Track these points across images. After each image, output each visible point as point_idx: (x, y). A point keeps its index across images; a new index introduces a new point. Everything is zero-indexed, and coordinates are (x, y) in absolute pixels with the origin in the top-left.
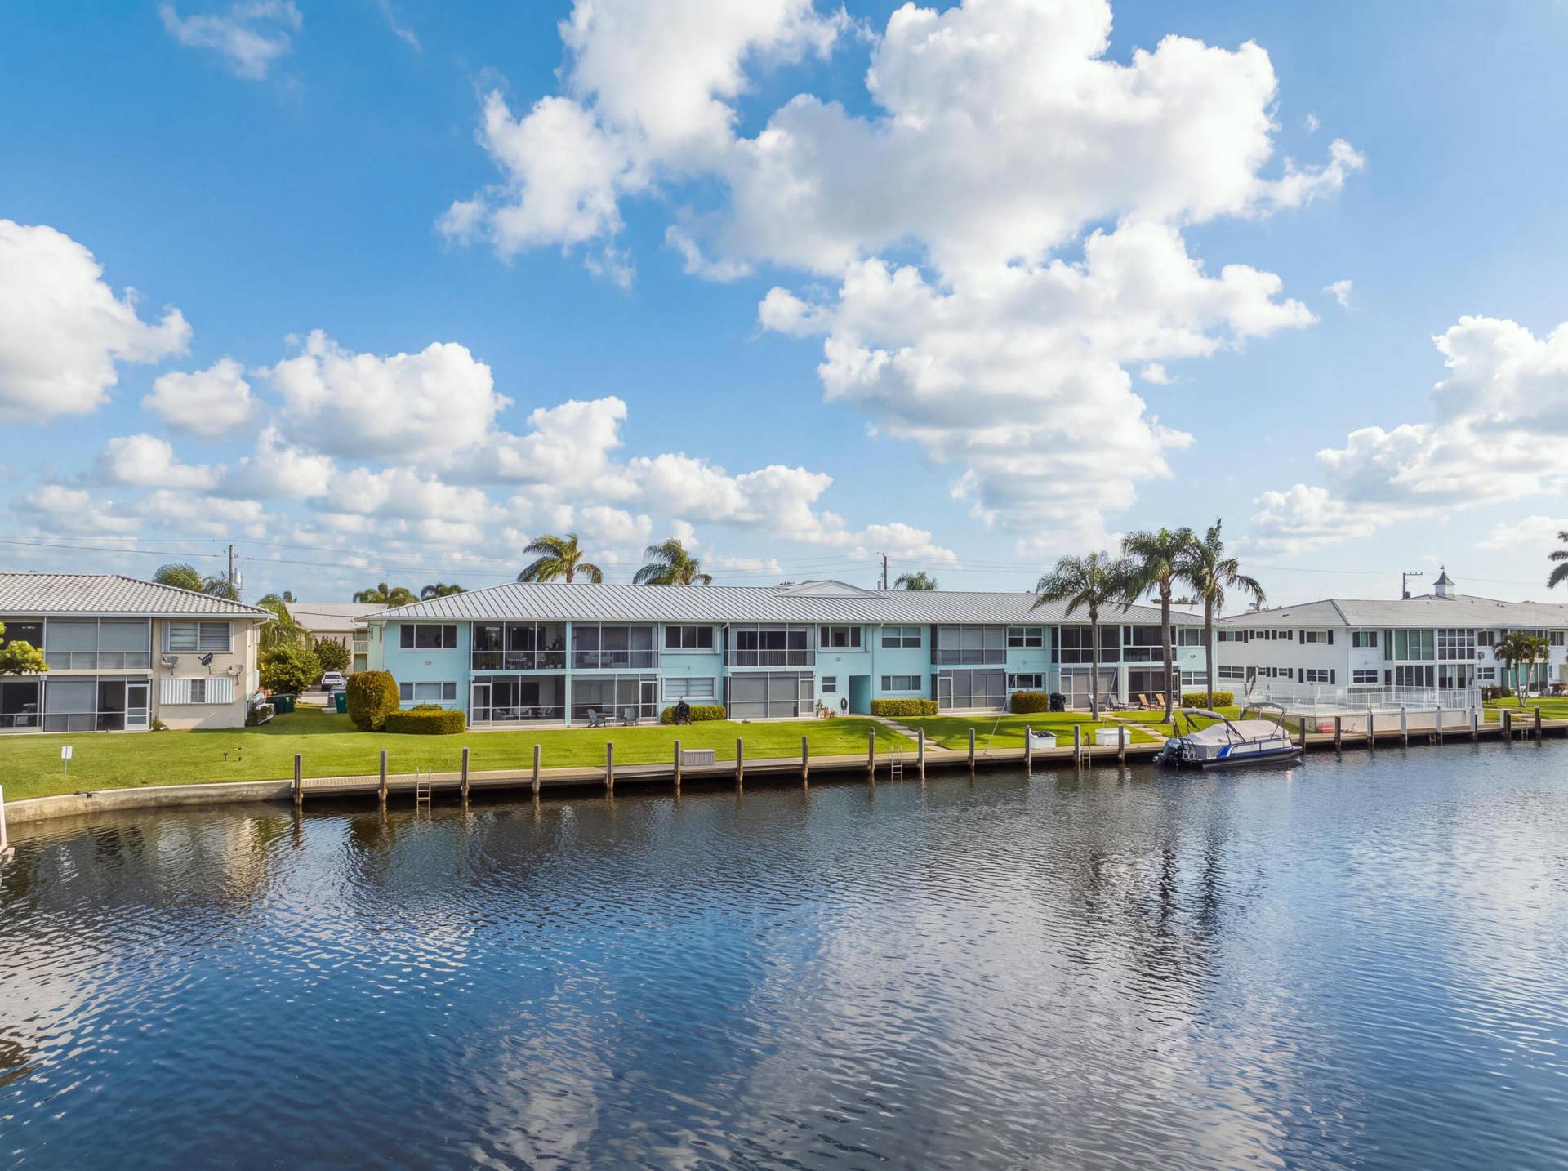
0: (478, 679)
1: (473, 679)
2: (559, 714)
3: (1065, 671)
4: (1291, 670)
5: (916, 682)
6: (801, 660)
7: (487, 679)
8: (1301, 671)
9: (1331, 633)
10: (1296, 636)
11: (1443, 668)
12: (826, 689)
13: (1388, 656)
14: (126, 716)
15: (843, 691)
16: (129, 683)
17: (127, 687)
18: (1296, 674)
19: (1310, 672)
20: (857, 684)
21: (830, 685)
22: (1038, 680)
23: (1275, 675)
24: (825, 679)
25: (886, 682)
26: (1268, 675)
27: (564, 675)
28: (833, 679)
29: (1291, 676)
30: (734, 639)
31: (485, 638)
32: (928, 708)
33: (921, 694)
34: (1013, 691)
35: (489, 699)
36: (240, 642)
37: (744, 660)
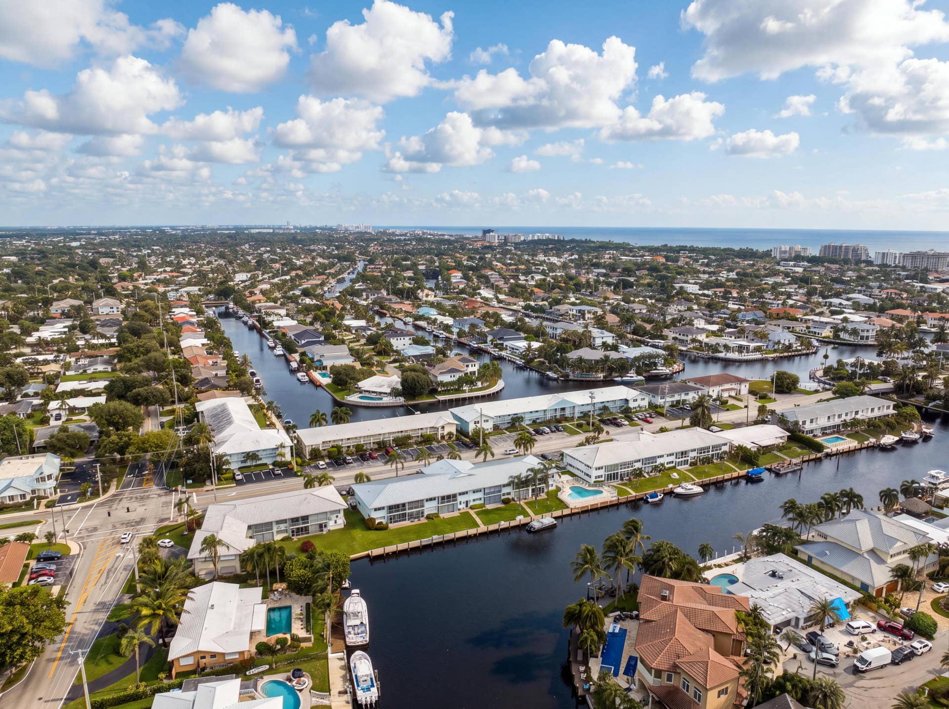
0: (390, 516)
2: (406, 520)
3: (516, 491)
5: (481, 499)
6: (455, 500)
7: (392, 516)
10: (584, 464)
11: (621, 472)
12: (460, 505)
13: (605, 471)
14: (324, 530)
15: (464, 504)
17: (324, 524)
22: (509, 494)
24: (460, 503)
25: (474, 500)
27: (406, 513)
28: (462, 502)
30: (440, 499)
31: (391, 508)
32: (483, 505)
33: (482, 502)
34: (503, 498)
35: (392, 520)
36: (342, 512)
37: (442, 503)
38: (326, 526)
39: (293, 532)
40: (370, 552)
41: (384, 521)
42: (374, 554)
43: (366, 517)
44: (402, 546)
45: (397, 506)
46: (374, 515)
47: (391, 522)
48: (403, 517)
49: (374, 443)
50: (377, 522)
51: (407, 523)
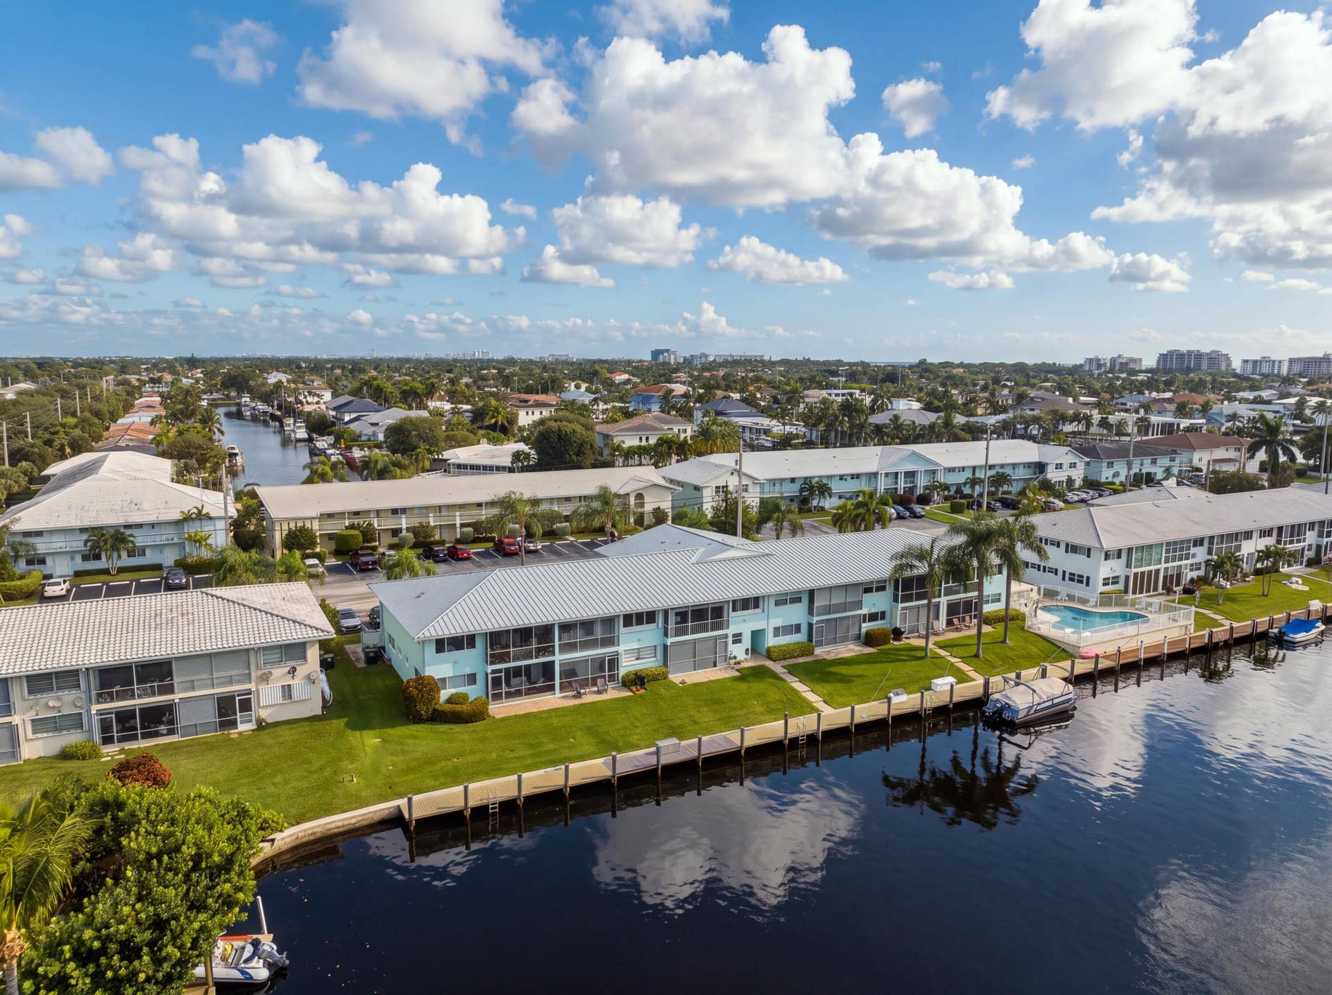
0: (494, 672)
1: (489, 671)
2: (551, 688)
3: (903, 609)
4: (1056, 570)
5: (798, 628)
6: (718, 626)
7: (500, 671)
8: (1064, 572)
9: (1089, 550)
10: (1063, 547)
11: (1166, 569)
12: (734, 642)
13: (1128, 565)
14: (239, 720)
15: (747, 642)
16: (239, 695)
17: (237, 698)
18: (1060, 573)
19: (1070, 574)
20: (757, 635)
21: (737, 639)
22: (883, 615)
23: (1044, 571)
24: (734, 636)
25: (777, 631)
26: (1039, 570)
27: (553, 662)
28: (740, 635)
29: (1056, 574)
30: (672, 618)
31: (498, 642)
32: (807, 649)
33: (801, 637)
34: (866, 627)
35: (502, 685)
36: (314, 654)
37: (679, 632)
38: (246, 706)
39: (105, 727)
40: (402, 802)
41: (474, 692)
42: (418, 813)
43: (406, 674)
44: (540, 779)
45: (524, 634)
46: (440, 668)
47: (497, 697)
48: (541, 679)
49: (463, 525)
50: (444, 695)
51: (554, 700)
